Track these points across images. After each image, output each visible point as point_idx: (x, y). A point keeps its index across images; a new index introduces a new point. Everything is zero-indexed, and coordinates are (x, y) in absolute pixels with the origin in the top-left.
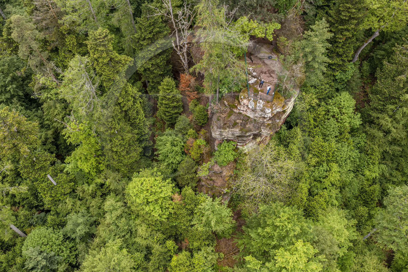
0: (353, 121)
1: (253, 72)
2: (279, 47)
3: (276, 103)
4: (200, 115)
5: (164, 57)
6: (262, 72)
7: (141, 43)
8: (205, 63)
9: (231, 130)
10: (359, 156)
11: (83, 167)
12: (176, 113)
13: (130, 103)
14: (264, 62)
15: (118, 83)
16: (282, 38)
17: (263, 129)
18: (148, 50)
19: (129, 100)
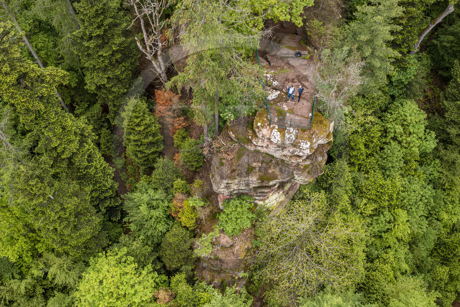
0: (425, 144)
1: (273, 80)
2: (311, 37)
3: (317, 132)
4: (191, 154)
5: (127, 65)
6: (287, 80)
7: (86, 44)
8: (191, 72)
9: (243, 179)
10: (434, 194)
11: (6, 254)
12: (153, 153)
13: (74, 146)
14: (288, 63)
15: (47, 115)
16: (316, 22)
17: (296, 174)
18: (100, 56)
19: (71, 142)
